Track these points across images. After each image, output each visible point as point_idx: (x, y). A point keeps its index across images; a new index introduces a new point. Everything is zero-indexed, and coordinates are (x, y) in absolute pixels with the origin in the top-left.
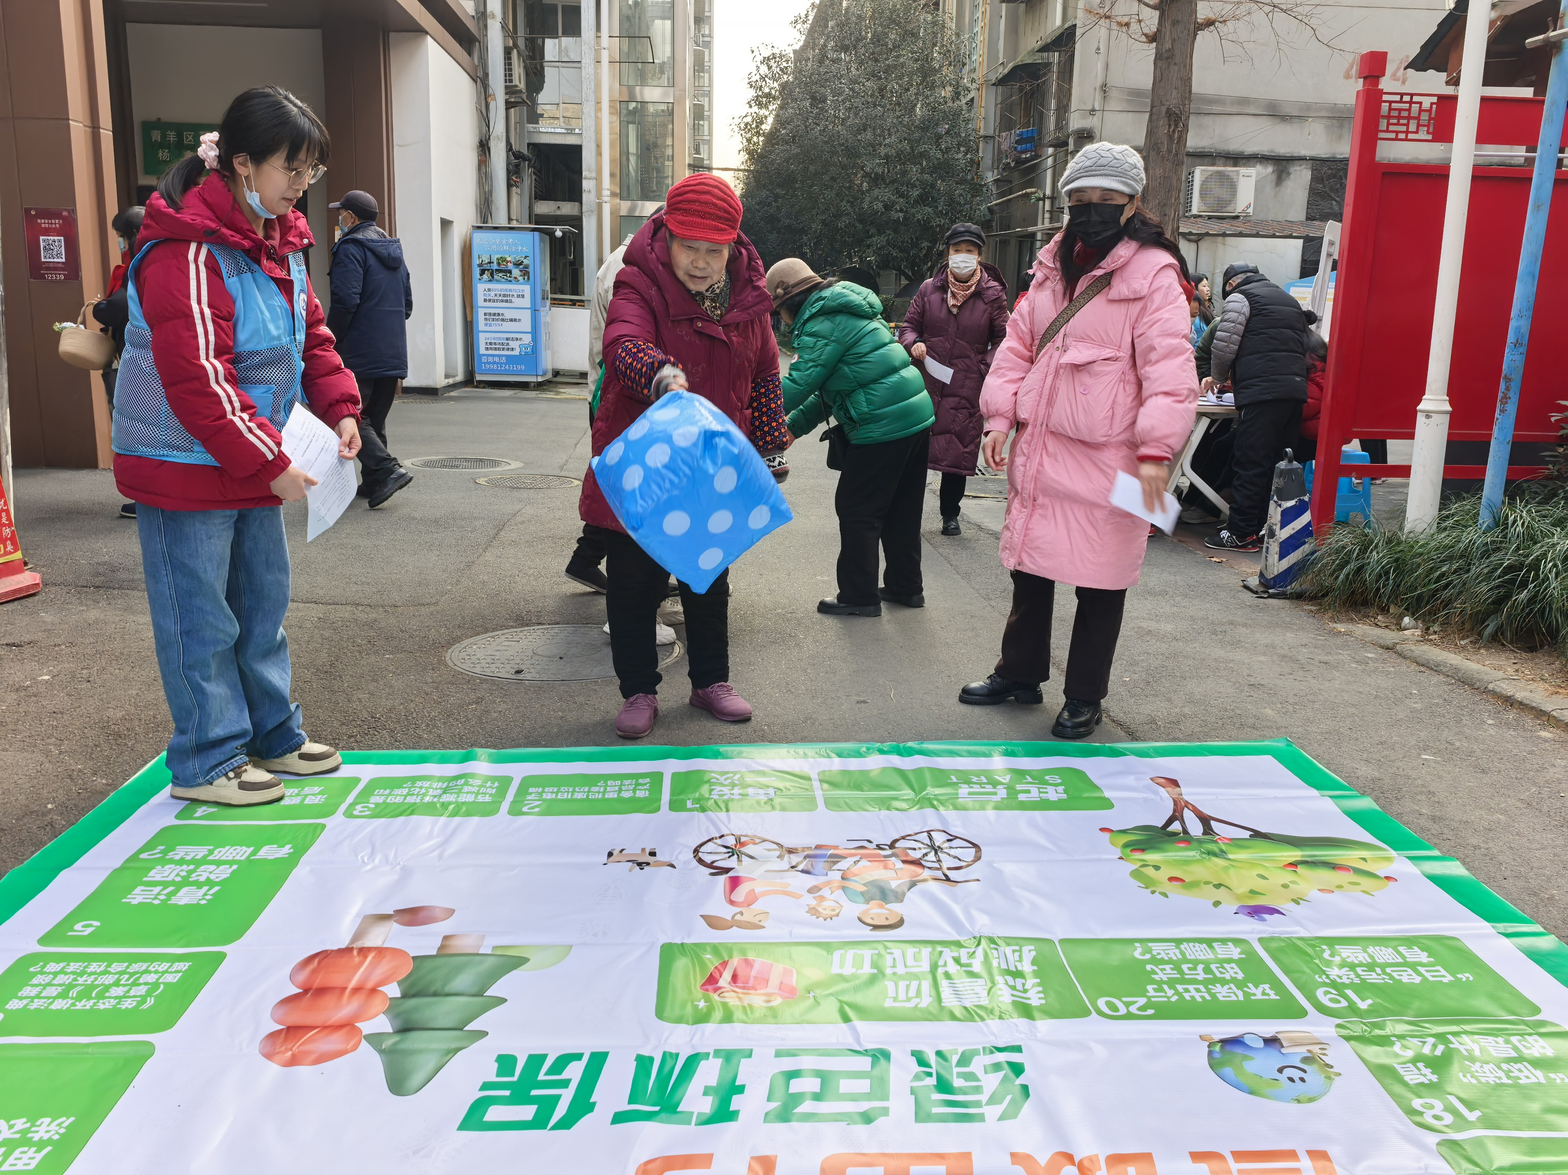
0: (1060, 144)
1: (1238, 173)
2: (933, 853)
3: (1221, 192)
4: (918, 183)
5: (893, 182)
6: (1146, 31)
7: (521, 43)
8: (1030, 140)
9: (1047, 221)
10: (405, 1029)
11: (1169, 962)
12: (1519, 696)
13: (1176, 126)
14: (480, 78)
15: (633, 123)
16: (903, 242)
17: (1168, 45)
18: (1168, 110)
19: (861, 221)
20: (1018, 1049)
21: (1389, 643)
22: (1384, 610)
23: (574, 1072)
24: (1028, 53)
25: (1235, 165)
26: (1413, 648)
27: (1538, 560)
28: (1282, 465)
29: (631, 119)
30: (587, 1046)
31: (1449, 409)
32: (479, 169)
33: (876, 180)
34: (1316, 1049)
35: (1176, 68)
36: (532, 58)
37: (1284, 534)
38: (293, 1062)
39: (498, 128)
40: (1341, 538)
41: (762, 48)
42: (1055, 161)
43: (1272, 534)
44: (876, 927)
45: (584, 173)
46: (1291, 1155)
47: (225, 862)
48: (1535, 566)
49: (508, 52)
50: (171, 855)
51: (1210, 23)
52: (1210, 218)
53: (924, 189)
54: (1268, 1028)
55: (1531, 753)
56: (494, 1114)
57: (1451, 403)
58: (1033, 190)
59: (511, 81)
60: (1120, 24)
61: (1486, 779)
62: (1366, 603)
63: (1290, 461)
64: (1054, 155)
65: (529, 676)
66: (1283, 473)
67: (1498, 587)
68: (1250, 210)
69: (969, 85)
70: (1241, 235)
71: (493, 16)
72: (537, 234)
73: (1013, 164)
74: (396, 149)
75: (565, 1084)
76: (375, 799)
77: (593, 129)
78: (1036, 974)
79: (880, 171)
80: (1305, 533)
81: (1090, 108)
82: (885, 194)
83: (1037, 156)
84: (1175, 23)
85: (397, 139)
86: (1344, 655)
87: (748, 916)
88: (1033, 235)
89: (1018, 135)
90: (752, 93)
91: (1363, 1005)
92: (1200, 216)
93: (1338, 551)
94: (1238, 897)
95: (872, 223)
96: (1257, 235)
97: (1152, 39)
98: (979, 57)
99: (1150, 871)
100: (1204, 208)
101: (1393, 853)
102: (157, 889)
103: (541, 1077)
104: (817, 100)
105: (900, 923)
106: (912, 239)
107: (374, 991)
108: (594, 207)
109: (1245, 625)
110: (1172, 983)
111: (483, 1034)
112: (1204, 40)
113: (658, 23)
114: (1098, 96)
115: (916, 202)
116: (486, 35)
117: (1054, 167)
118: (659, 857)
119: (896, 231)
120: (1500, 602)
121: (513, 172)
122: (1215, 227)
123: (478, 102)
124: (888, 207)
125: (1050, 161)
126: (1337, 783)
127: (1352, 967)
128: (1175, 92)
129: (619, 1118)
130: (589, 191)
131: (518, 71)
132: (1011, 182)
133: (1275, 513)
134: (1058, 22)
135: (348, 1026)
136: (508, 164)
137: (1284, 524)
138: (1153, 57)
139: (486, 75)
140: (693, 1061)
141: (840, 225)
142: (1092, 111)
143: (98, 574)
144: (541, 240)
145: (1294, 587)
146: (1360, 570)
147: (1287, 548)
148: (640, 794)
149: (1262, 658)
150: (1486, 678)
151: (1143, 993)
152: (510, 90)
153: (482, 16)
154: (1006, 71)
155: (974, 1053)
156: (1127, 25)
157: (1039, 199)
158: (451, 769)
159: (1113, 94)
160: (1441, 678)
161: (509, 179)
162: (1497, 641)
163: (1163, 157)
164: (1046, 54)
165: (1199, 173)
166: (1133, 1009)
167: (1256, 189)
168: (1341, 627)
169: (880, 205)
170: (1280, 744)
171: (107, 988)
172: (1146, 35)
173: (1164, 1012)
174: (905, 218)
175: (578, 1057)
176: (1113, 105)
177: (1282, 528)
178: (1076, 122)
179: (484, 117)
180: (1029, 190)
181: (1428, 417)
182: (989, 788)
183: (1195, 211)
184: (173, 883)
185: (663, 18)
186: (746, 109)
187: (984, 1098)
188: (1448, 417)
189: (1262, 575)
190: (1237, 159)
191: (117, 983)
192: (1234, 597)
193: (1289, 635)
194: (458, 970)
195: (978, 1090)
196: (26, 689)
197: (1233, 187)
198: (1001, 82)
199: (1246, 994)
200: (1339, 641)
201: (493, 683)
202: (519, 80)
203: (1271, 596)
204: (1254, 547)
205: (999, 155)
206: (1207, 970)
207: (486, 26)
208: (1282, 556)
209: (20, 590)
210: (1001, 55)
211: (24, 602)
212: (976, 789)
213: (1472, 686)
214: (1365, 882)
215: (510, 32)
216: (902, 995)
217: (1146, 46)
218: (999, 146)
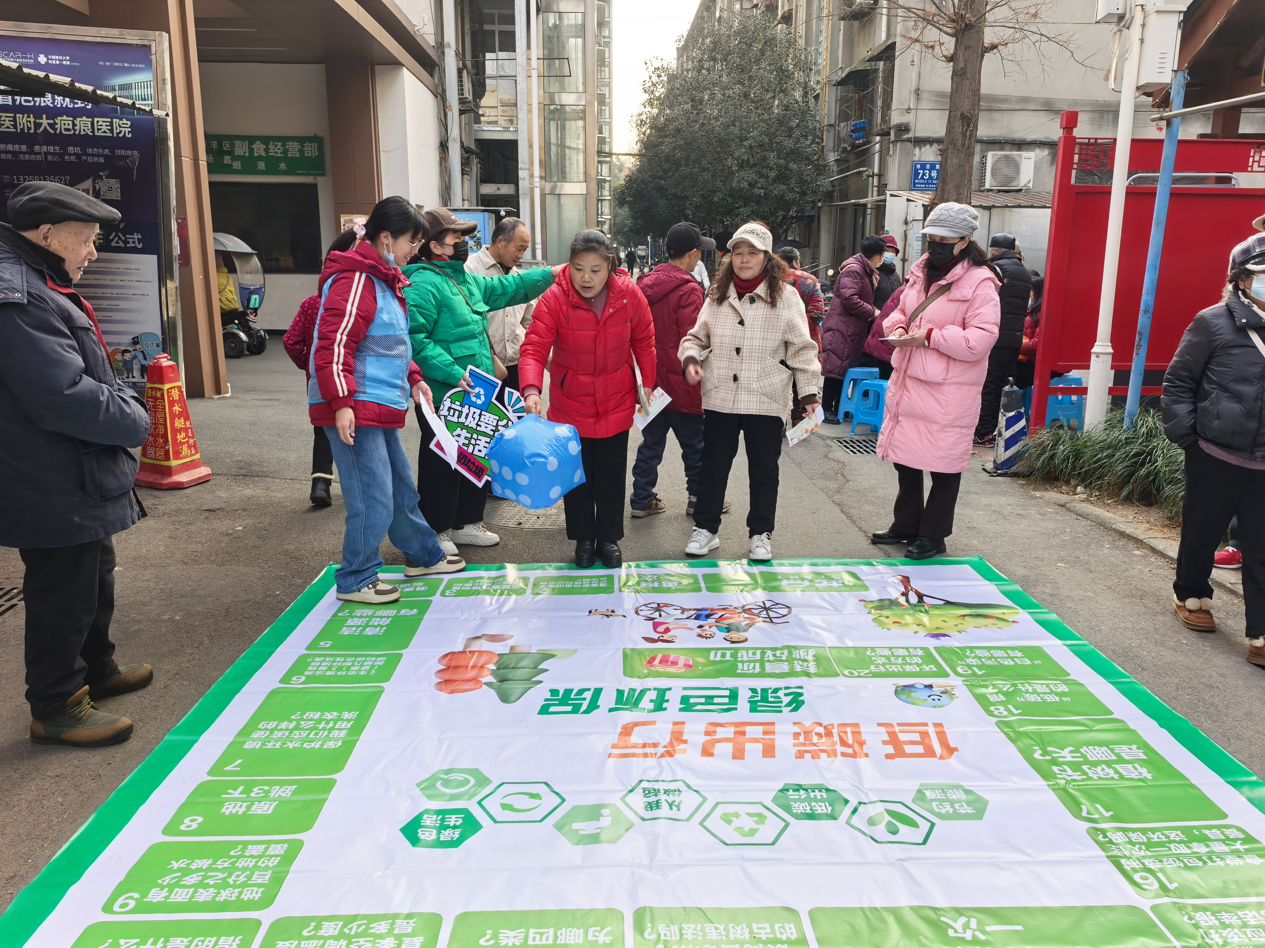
0: (885, 134)
1: (1021, 156)
2: (765, 612)
3: (1008, 171)
4: (775, 166)
5: (755, 165)
6: (945, 53)
7: (469, 64)
8: (862, 129)
9: (875, 193)
10: (503, 680)
11: (885, 656)
12: (1128, 531)
13: (968, 125)
14: (440, 94)
15: (554, 120)
16: (764, 212)
17: (962, 65)
18: (962, 114)
19: (731, 196)
20: (801, 687)
21: (1063, 502)
22: (1067, 483)
23: (588, 695)
24: (861, 61)
25: (1019, 149)
26: (1076, 505)
27: (1154, 447)
28: (1007, 388)
29: (551, 116)
30: (593, 685)
31: (1112, 351)
32: (441, 164)
33: (742, 165)
34: (949, 688)
35: (968, 82)
36: (477, 74)
37: (1007, 434)
38: (452, 692)
39: (454, 132)
40: (1044, 435)
41: (654, 60)
42: (881, 147)
43: (1000, 434)
44: (733, 642)
45: (520, 166)
46: (926, 725)
47: (385, 617)
48: (1150, 453)
49: (460, 72)
50: (354, 614)
51: (994, 47)
52: (999, 191)
53: (779, 171)
54: (928, 681)
55: (1124, 562)
56: (552, 709)
57: (1113, 347)
58: (865, 169)
59: (462, 94)
60: (927, 47)
61: (1091, 575)
62: (1056, 479)
63: (1012, 386)
64: (881, 142)
65: (526, 526)
66: (1008, 394)
67: (1126, 467)
68: (1030, 185)
69: (815, 86)
70: (1019, 206)
71: (449, 46)
72: (486, 213)
73: (849, 148)
74: (382, 154)
75: (584, 699)
76: (454, 589)
77: (526, 131)
78: (814, 661)
79: (746, 158)
80: (1022, 433)
81: (907, 107)
82: (749, 175)
83: (868, 142)
84: (967, 48)
85: (382, 147)
86: (1033, 511)
87: (666, 637)
88: (865, 206)
89: (853, 126)
90: (646, 96)
91: (979, 673)
92: (991, 190)
93: (1040, 445)
94: (928, 630)
95: (740, 197)
96: (1032, 207)
97: (950, 59)
98: (823, 60)
99: (883, 619)
100: (995, 184)
101: (1021, 610)
102: (354, 629)
103: (572, 697)
104: (697, 103)
105: (746, 640)
106: (770, 209)
107: (482, 667)
108: (528, 191)
109: (976, 493)
110: (884, 665)
111: (541, 682)
112: (989, 61)
113: (572, 41)
114: (913, 98)
115: (774, 181)
116: (444, 60)
117: (881, 152)
118: (616, 613)
119: (758, 203)
120: (1131, 475)
121: (465, 164)
122: (1001, 199)
123: (439, 113)
124: (752, 185)
125: (877, 147)
126: (1000, 577)
127: (980, 658)
128: (967, 100)
129: (611, 710)
130: (524, 179)
131: (467, 86)
132: (848, 161)
133: (1002, 422)
134: (884, 37)
135: (475, 680)
136: (462, 157)
137: (1007, 428)
138: (951, 73)
139: (444, 91)
140: (643, 692)
141: (716, 199)
142: (908, 110)
143: (241, 468)
144: (490, 218)
145: (1014, 469)
146: (1052, 457)
147: (1009, 443)
148: (602, 585)
149: (980, 513)
150: (1113, 521)
151: (868, 668)
152: (462, 101)
153: (441, 45)
154: (844, 75)
155: (781, 689)
156: (932, 47)
157: (869, 176)
158: (493, 574)
159: (924, 96)
160: (1089, 522)
161: (462, 170)
162: (1128, 500)
163: (958, 149)
164: (873, 63)
165: (991, 157)
166: (861, 674)
167: (1035, 168)
168: (1038, 494)
169: (746, 184)
170: (975, 559)
171: (349, 667)
172: (945, 57)
173: (876, 675)
174: (765, 194)
175: (589, 690)
176: (924, 105)
177: (1006, 430)
178: (896, 119)
179: (444, 125)
180: (861, 169)
181: (1098, 357)
182: (799, 582)
183: (987, 186)
184: (360, 626)
185: (576, 37)
186: (642, 109)
187: (783, 705)
188: (1110, 357)
189: (995, 461)
190: (1021, 145)
191: (353, 665)
192: (975, 476)
193: (1003, 499)
194: (522, 659)
195: (781, 702)
196: (231, 534)
197: (1017, 167)
198: (841, 83)
199: (921, 669)
200: (1034, 502)
201: (506, 530)
202: (468, 94)
203: (999, 475)
204: (990, 444)
205: (839, 140)
206: (904, 659)
207: (443, 53)
208: (1007, 448)
209: (199, 478)
210: (840, 61)
211: (203, 485)
212: (792, 582)
213: (1104, 527)
214: (1000, 624)
215: (460, 55)
216: (746, 668)
217: (945, 64)
218: (839, 133)
